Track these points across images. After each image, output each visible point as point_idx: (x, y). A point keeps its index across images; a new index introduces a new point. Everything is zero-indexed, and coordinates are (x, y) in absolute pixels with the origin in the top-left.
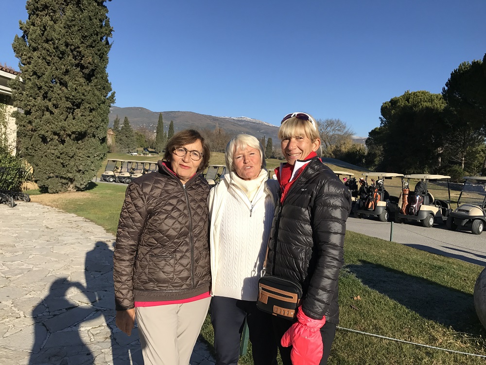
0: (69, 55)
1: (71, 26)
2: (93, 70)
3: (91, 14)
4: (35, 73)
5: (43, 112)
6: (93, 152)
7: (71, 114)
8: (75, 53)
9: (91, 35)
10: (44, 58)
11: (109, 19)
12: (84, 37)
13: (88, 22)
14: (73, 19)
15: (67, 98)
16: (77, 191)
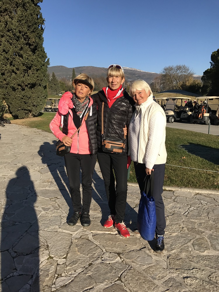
0: (22, 38)
1: (21, 21)
2: (36, 46)
3: (32, 12)
4: (4, 51)
5: (11, 73)
6: (40, 94)
7: (26, 73)
8: (25, 36)
9: (33, 25)
10: (8, 41)
11: (42, 13)
12: (29, 26)
13: (30, 17)
14: (22, 16)
15: (24, 64)
16: (34, 117)
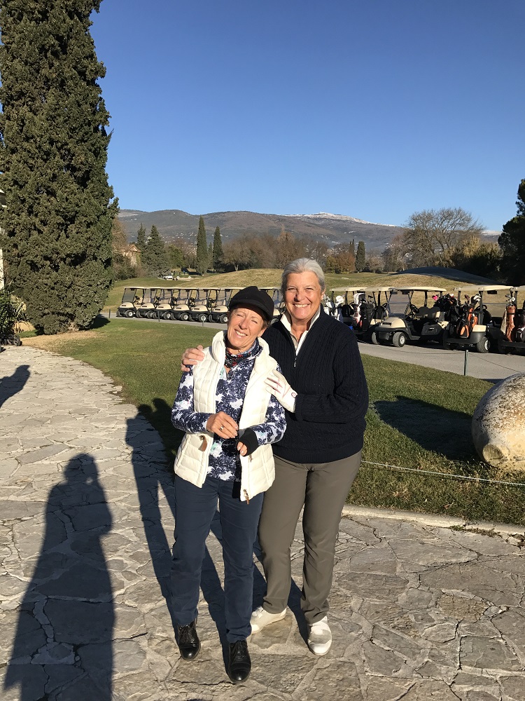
0: (55, 155)
1: (55, 117)
2: (88, 172)
3: (80, 98)
4: (16, 183)
5: (30, 232)
6: (95, 278)
7: (63, 231)
8: (63, 152)
9: (82, 126)
10: (26, 162)
11: (104, 101)
12: (73, 130)
13: (75, 110)
14: (57, 107)
15: (58, 212)
16: (80, 330)
